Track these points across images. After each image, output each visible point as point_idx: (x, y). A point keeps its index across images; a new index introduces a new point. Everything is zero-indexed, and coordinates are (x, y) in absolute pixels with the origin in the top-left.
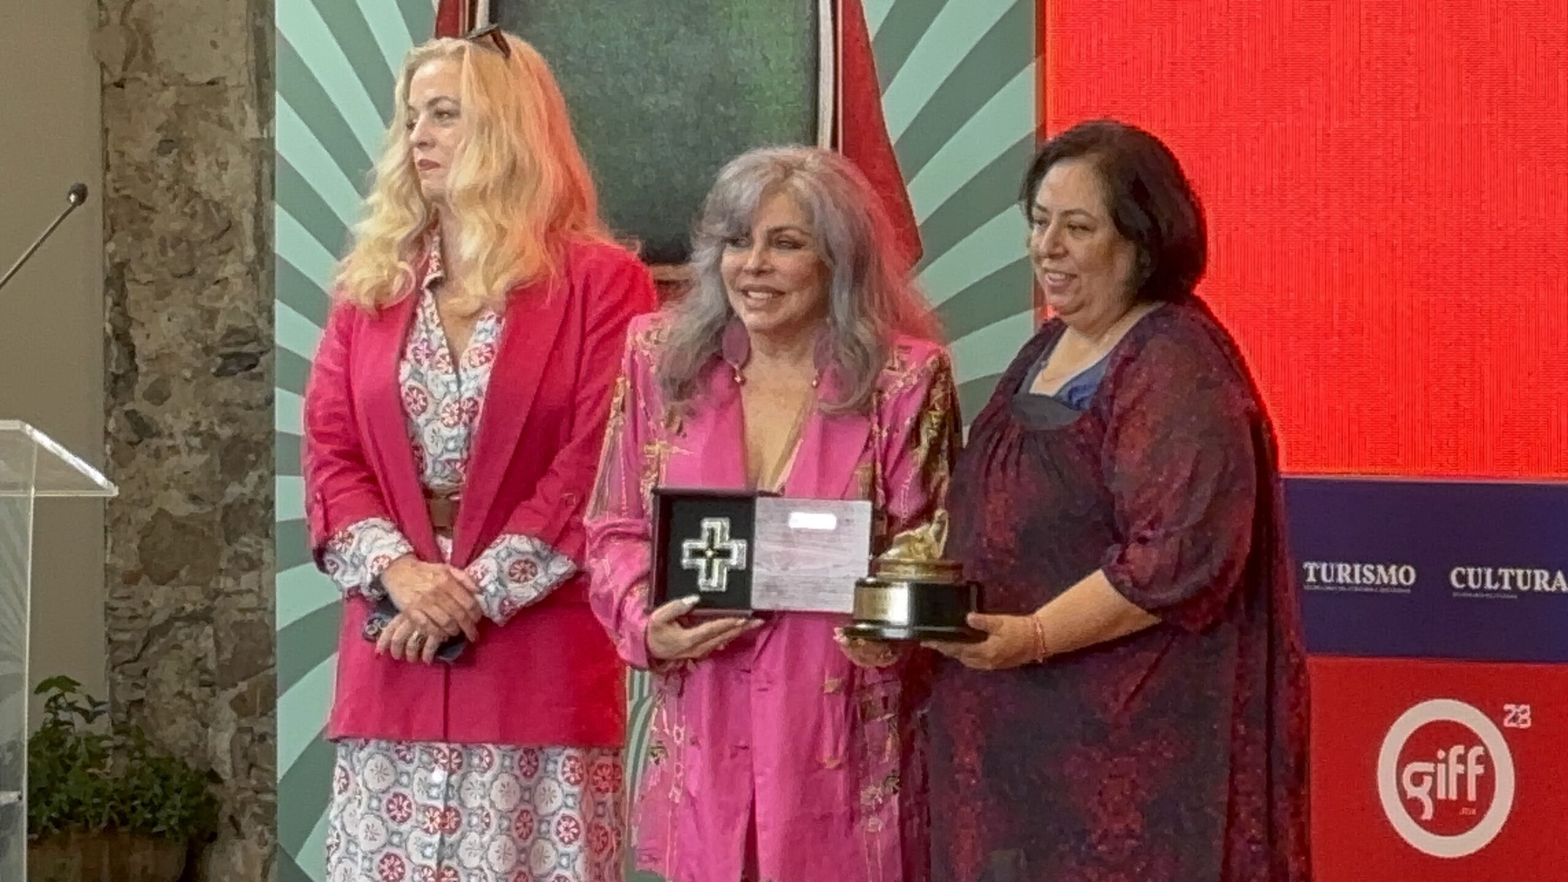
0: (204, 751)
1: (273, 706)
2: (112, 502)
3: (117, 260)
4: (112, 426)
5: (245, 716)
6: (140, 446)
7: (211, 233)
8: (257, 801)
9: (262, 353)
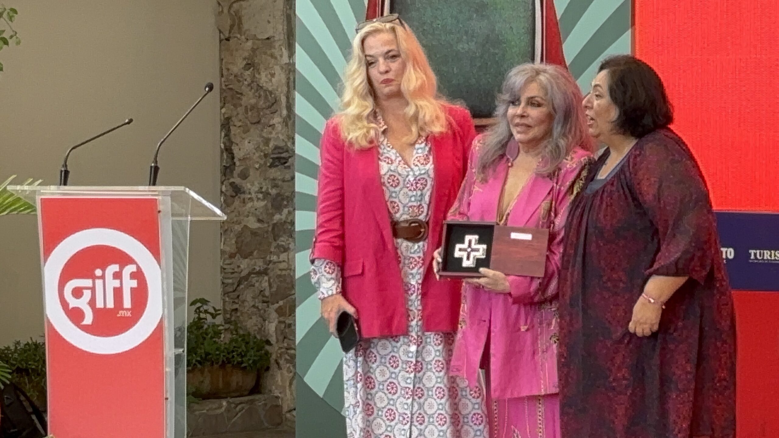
0: (264, 332)
1: (294, 311)
2: (223, 222)
3: (226, 116)
4: (224, 189)
5: (282, 316)
6: (237, 197)
7: (268, 104)
8: (287, 353)
9: (290, 157)
